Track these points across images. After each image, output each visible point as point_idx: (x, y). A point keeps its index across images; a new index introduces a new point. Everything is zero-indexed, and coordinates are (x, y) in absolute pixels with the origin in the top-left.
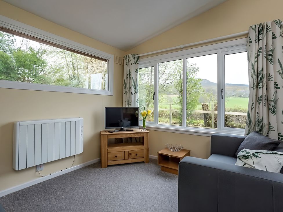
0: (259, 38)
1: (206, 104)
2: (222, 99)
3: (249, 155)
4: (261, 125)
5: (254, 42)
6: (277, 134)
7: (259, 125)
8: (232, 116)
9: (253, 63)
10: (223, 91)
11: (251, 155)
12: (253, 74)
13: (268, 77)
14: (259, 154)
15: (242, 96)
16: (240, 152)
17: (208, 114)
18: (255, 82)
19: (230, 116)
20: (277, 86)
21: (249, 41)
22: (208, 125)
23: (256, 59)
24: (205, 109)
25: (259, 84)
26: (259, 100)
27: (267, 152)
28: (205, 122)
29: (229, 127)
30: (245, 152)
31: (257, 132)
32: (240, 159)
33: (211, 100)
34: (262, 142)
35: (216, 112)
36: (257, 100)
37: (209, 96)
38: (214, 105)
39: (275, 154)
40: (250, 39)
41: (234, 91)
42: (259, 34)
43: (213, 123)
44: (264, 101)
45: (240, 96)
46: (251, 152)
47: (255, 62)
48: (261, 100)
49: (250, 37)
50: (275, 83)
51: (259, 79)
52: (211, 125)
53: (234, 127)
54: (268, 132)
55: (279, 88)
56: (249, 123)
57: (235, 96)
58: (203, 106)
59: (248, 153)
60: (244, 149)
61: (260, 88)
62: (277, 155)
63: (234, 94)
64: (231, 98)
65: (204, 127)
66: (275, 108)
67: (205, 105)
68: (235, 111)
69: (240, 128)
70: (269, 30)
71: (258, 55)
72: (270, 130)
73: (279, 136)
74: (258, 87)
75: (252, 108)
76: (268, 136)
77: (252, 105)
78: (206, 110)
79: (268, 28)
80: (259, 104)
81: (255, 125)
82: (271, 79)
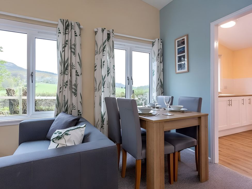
0: (66, 31)
1: (12, 88)
2: (32, 82)
3: (62, 135)
4: (67, 105)
5: (62, 33)
6: (77, 111)
7: (65, 106)
8: (41, 100)
9: (62, 52)
10: (34, 75)
11: (63, 134)
12: (61, 62)
13: (72, 66)
14: (69, 131)
15: (49, 82)
16: (53, 134)
17: (14, 100)
18: (62, 69)
19: (39, 100)
20: (77, 74)
21: (58, 31)
22: (15, 112)
23: (64, 49)
24: (10, 94)
25: (66, 71)
26: (65, 84)
27: (74, 128)
28: (10, 109)
29: (38, 111)
30: (58, 133)
31: (64, 112)
32: (53, 141)
33: (18, 85)
34: (68, 120)
35: (25, 98)
36: (64, 84)
37: (16, 81)
38: (22, 90)
39: (79, 128)
40: (59, 30)
41: (42, 77)
42: (66, 29)
43: (21, 109)
44: (69, 85)
45: (47, 82)
46: (63, 131)
47: (63, 51)
48: (67, 85)
49: (59, 28)
50: (76, 71)
51: (65, 67)
52: (18, 112)
53: (43, 111)
54: (72, 111)
55: (78, 75)
56: (58, 105)
57: (43, 82)
58: (7, 91)
59: (61, 133)
60: (57, 131)
61: (66, 74)
62: (80, 128)
63: (42, 80)
64: (39, 84)
65: (10, 115)
66: (76, 91)
67: (11, 90)
68: (44, 95)
69: (48, 110)
70: (73, 28)
71: (65, 46)
72: (73, 109)
73: (79, 113)
74: (64, 74)
75: (60, 91)
76: (71, 114)
77: (60, 89)
78: (11, 96)
79: (72, 26)
80: (66, 88)
81: (62, 107)
82: (74, 68)
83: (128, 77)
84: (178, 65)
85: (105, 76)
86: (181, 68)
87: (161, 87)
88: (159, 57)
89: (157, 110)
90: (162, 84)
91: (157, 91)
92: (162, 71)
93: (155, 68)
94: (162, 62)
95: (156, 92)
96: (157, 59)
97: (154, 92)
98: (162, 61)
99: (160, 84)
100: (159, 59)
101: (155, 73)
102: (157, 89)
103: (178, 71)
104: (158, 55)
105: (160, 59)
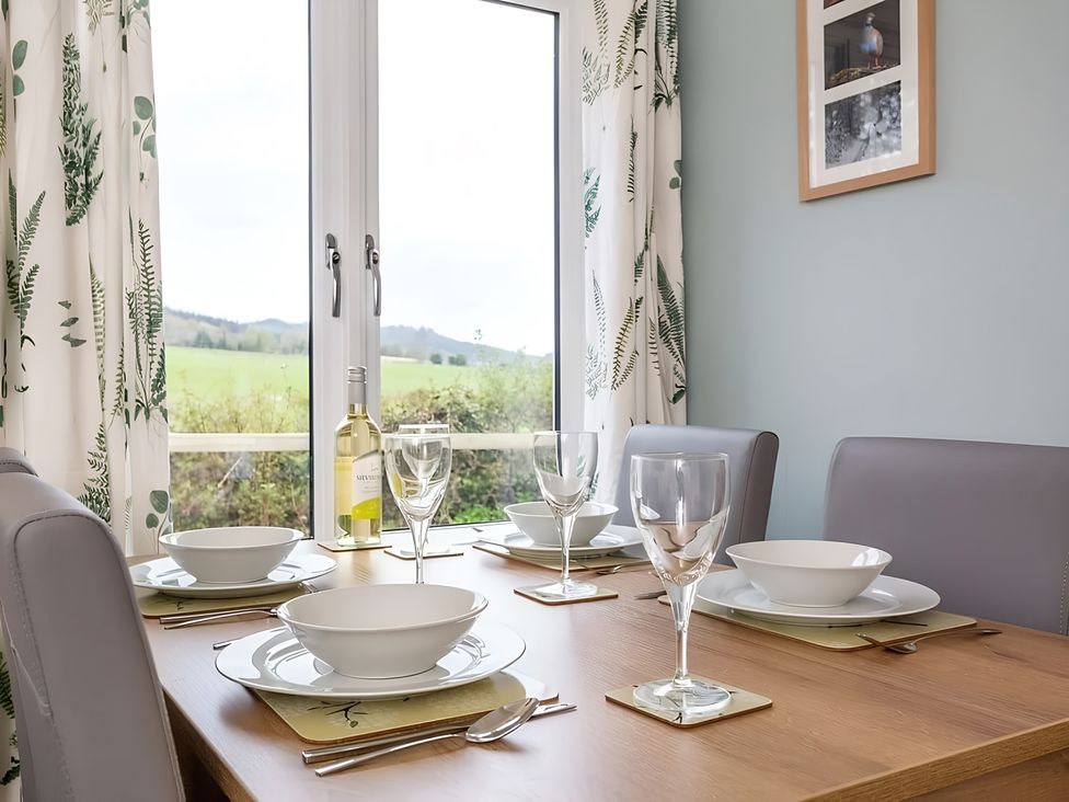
83: (331, 242)
84: (829, 108)
85: (37, 207)
86: (857, 144)
87: (667, 342)
88: (646, 38)
89: (588, 590)
90: (673, 314)
91: (623, 372)
92: (674, 184)
93: (603, 154)
94: (676, 100)
95: (615, 385)
96: (627, 59)
97: (593, 392)
98: (671, 86)
99: (652, 308)
100: (644, 63)
101: (609, 200)
102: (625, 361)
103: (821, 175)
104: (638, 20)
105: (658, 67)
